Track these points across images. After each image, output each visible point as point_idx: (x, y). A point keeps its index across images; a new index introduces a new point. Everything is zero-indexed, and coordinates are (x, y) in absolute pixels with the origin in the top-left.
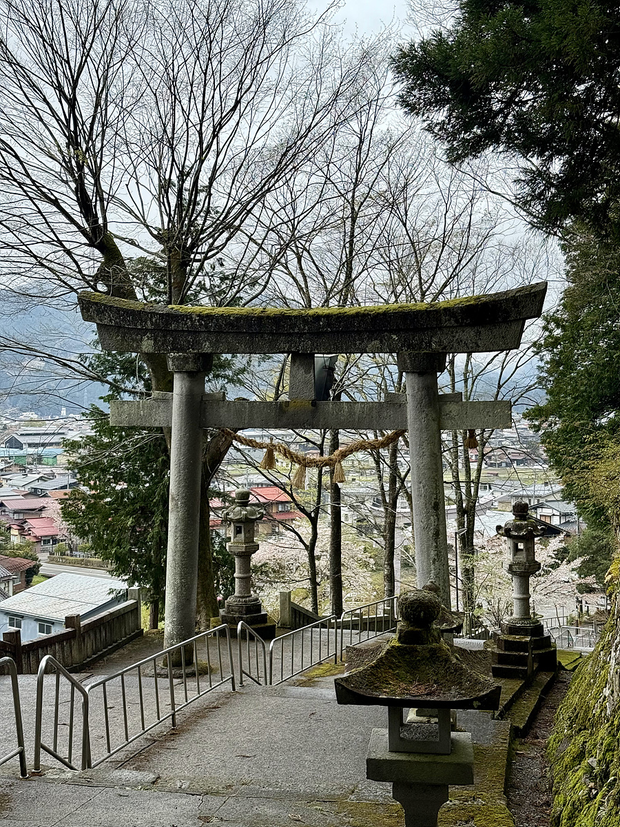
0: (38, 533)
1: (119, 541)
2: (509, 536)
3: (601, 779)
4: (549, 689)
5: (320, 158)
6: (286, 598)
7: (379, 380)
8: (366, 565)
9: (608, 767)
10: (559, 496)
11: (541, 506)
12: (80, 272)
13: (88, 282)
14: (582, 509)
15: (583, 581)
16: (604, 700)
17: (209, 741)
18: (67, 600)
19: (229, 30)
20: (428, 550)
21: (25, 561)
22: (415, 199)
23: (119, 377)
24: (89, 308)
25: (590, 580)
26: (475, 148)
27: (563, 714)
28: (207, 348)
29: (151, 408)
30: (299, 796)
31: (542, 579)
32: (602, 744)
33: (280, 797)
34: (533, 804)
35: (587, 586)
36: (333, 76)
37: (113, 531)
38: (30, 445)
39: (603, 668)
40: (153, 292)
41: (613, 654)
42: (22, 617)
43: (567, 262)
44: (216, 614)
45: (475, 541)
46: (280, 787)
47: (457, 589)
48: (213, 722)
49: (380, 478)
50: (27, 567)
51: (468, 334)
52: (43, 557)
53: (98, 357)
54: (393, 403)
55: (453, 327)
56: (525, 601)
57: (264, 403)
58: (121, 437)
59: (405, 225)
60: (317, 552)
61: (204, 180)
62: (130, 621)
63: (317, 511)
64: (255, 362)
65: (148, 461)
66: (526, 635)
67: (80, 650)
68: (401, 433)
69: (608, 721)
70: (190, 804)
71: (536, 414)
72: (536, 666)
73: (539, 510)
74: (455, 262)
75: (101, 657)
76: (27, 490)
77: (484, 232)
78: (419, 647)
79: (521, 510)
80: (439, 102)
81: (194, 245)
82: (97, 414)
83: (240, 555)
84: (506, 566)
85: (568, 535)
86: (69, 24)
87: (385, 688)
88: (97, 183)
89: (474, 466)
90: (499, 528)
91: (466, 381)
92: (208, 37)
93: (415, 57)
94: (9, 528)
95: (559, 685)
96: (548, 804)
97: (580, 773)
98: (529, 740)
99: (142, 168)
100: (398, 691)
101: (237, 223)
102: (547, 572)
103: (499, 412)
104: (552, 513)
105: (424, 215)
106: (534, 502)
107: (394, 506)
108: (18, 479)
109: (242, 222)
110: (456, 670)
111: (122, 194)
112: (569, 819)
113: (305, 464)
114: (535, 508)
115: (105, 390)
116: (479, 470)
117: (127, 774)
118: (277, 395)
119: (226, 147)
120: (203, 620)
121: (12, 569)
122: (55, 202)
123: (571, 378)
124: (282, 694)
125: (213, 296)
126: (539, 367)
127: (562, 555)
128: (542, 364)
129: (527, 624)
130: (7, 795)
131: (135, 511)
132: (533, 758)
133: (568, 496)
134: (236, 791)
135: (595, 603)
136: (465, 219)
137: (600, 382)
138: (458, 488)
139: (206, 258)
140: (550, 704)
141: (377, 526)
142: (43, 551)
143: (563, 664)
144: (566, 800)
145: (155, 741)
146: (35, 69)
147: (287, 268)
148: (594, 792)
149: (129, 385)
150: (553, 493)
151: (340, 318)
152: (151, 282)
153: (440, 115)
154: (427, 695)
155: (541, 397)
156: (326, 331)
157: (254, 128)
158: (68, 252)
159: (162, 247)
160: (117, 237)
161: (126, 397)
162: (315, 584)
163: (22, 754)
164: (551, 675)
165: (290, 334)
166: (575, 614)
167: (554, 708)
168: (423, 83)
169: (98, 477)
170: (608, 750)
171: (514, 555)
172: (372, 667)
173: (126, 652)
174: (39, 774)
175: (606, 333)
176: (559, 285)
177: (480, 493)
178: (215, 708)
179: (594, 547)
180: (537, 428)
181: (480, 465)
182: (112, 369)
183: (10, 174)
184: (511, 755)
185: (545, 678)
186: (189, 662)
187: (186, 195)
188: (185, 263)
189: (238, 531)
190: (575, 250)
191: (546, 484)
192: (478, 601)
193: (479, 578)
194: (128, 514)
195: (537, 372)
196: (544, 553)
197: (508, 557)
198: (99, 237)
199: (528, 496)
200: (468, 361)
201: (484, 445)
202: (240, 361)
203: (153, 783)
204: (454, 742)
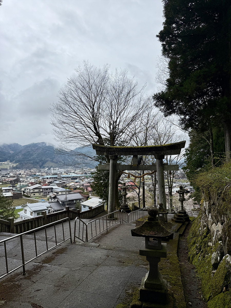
0: (89, 190)
1: (101, 192)
2: (179, 193)
3: (199, 250)
4: (188, 225)
5: (140, 119)
6: (133, 204)
7: (152, 161)
8: (150, 198)
9: (201, 247)
10: (189, 185)
11: (186, 187)
12: (94, 141)
13: (95, 142)
14: (194, 188)
15: (195, 202)
16: (200, 231)
17: (114, 235)
18: (94, 203)
19: (122, 95)
20: (161, 196)
21: (87, 195)
22: (159, 127)
23: (101, 160)
24: (94, 147)
25: (196, 202)
26: (170, 114)
27: (191, 232)
28: (116, 154)
29: (106, 166)
30: (129, 251)
31: (186, 201)
32: (199, 241)
33: (125, 251)
34: (184, 253)
35: (195, 203)
36: (142, 103)
37: (100, 190)
38: (89, 174)
39: (199, 223)
40: (108, 144)
41: (202, 220)
42: (86, 206)
43: (190, 138)
44: (119, 207)
45: (172, 193)
46: (126, 249)
47: (169, 203)
48: (115, 231)
49: (153, 180)
50: (87, 196)
51: (169, 151)
52: (90, 194)
53: (98, 156)
54: (154, 165)
55: (166, 150)
56: (182, 207)
57: (128, 165)
58: (102, 172)
59: (157, 132)
60: (140, 195)
61: (117, 123)
62: (102, 208)
63: (140, 187)
64: (127, 158)
65: (107, 177)
66: (183, 214)
67: (92, 214)
68: (156, 171)
69: (201, 236)
70: (105, 252)
71: (184, 168)
72: (185, 220)
73: (185, 188)
74: (167, 138)
75: (96, 215)
76: (88, 182)
77: (173, 133)
78: (153, 222)
79: (181, 188)
80: (162, 105)
81: (116, 135)
82: (97, 167)
83: (124, 195)
84: (178, 199)
85: (191, 193)
86: (93, 95)
87: (144, 232)
88: (98, 125)
89: (172, 179)
90: (176, 191)
91: (170, 162)
92: (119, 96)
93: (157, 96)
94: (84, 189)
95: (190, 224)
96: (187, 253)
97: (194, 247)
98: (183, 237)
99: (106, 121)
100: (147, 233)
101: (124, 131)
102: (187, 200)
103: (176, 167)
104: (188, 188)
105: (161, 129)
106: (184, 186)
107: (156, 186)
108: (86, 180)
109: (125, 131)
110: (162, 228)
111: (102, 126)
112: (192, 258)
113: (136, 177)
114: (185, 187)
115: (99, 163)
116: (173, 179)
117: (93, 244)
118: (131, 164)
119: (122, 117)
120: (117, 208)
121: (85, 197)
122: (90, 128)
123: (191, 161)
124: (130, 225)
125: (119, 145)
126: (185, 159)
127: (190, 197)
128: (185, 158)
129: (183, 211)
130: (67, 248)
131: (104, 186)
132: (184, 242)
133: (191, 185)
134: (116, 249)
135: (197, 206)
136: (169, 130)
137: (197, 162)
138: (169, 183)
139: (118, 138)
140: (188, 228)
141: (152, 190)
142: (90, 193)
143: (191, 220)
144: (191, 253)
145: (103, 235)
146: (86, 103)
147: (134, 140)
148: (198, 252)
149: (103, 162)
150: (188, 184)
151: (143, 148)
152: (108, 142)
153: (162, 107)
154: (155, 235)
155: (185, 165)
156: (140, 151)
157: (127, 113)
158: (92, 137)
159: (110, 136)
160: (101, 134)
161: (103, 164)
162: (139, 202)
163: (71, 238)
164: (188, 222)
165: (133, 152)
166: (193, 208)
167: (189, 229)
168: (159, 101)
169: (97, 180)
170: (201, 243)
171: (180, 197)
172: (141, 227)
173: (101, 214)
174: (75, 243)
175: (198, 152)
176: (188, 143)
177: (173, 184)
178: (116, 228)
179: (197, 195)
180: (185, 171)
181: (173, 178)
182: (100, 159)
183: (81, 122)
184: (179, 241)
185: (187, 223)
186: (113, 217)
187: (114, 126)
188: (114, 138)
189: (123, 191)
190: (192, 136)
191: (187, 182)
192: (173, 206)
193: (173, 201)
194: (103, 187)
195: (184, 160)
196: (186, 197)
197: (179, 197)
198: (98, 134)
199: (183, 185)
200: (170, 158)
201: (174, 174)
202: (124, 157)
203: (98, 246)
204: (162, 246)
